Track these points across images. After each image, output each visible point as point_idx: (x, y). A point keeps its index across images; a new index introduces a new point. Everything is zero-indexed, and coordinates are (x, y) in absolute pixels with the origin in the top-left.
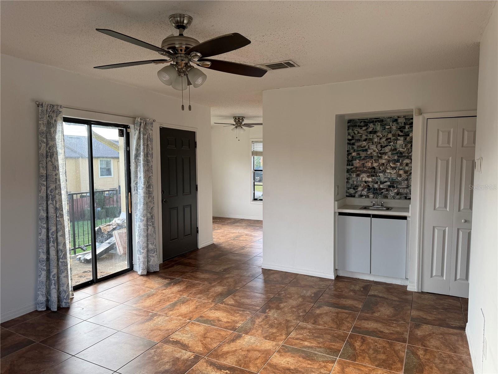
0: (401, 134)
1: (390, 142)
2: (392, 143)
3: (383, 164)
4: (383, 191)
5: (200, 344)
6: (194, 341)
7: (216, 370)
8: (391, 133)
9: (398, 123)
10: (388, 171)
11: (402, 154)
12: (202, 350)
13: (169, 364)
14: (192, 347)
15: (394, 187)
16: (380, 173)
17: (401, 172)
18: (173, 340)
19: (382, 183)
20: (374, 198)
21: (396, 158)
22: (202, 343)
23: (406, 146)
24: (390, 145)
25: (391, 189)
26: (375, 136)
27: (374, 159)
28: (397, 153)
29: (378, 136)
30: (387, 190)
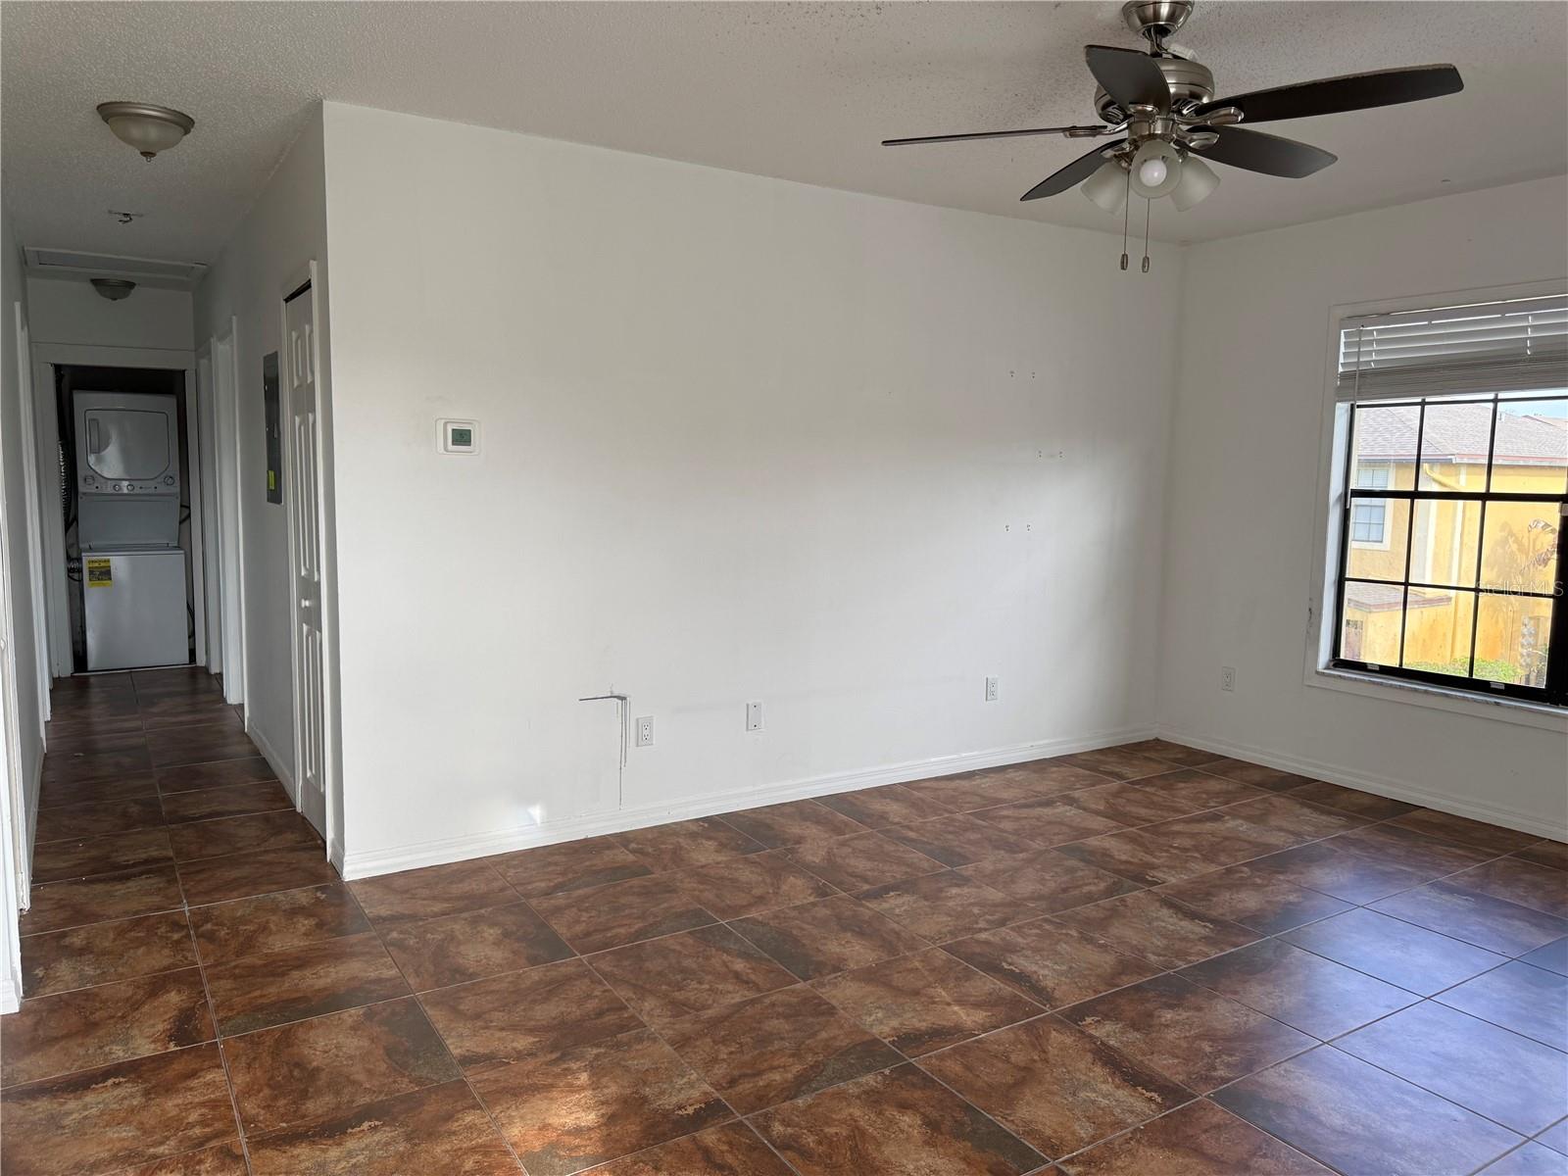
5: (1052, 1051)
6: (1070, 1068)
7: (1035, 977)
12: (1054, 1033)
13: (1163, 1019)
14: (1085, 1050)
18: (1148, 1094)
22: (1044, 1052)
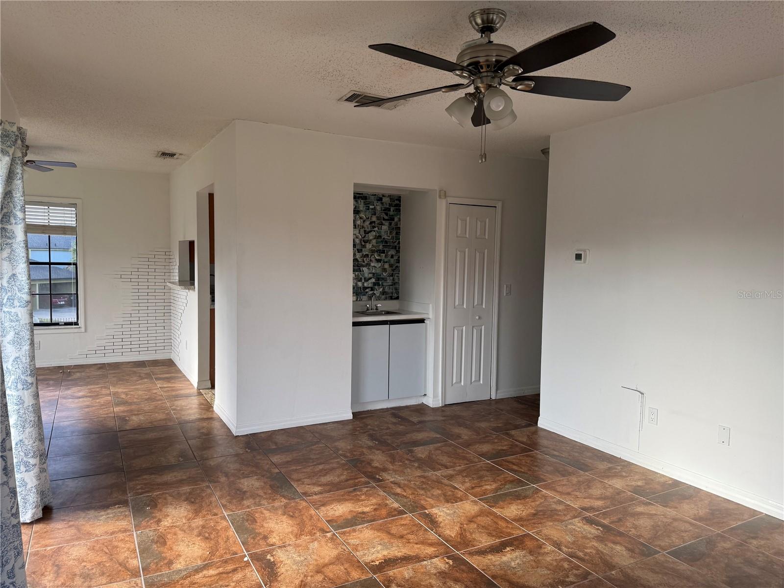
0: (386, 217)
1: (374, 227)
2: (376, 229)
3: (367, 255)
4: (367, 290)
8: (375, 215)
9: (382, 203)
10: (372, 264)
11: (387, 244)
15: (380, 285)
16: (364, 266)
17: (387, 266)
19: (367, 280)
20: (357, 300)
21: (381, 247)
23: (390, 232)
24: (374, 231)
25: (376, 287)
26: (358, 216)
27: (357, 248)
28: (382, 241)
29: (361, 218)
30: (372, 289)
